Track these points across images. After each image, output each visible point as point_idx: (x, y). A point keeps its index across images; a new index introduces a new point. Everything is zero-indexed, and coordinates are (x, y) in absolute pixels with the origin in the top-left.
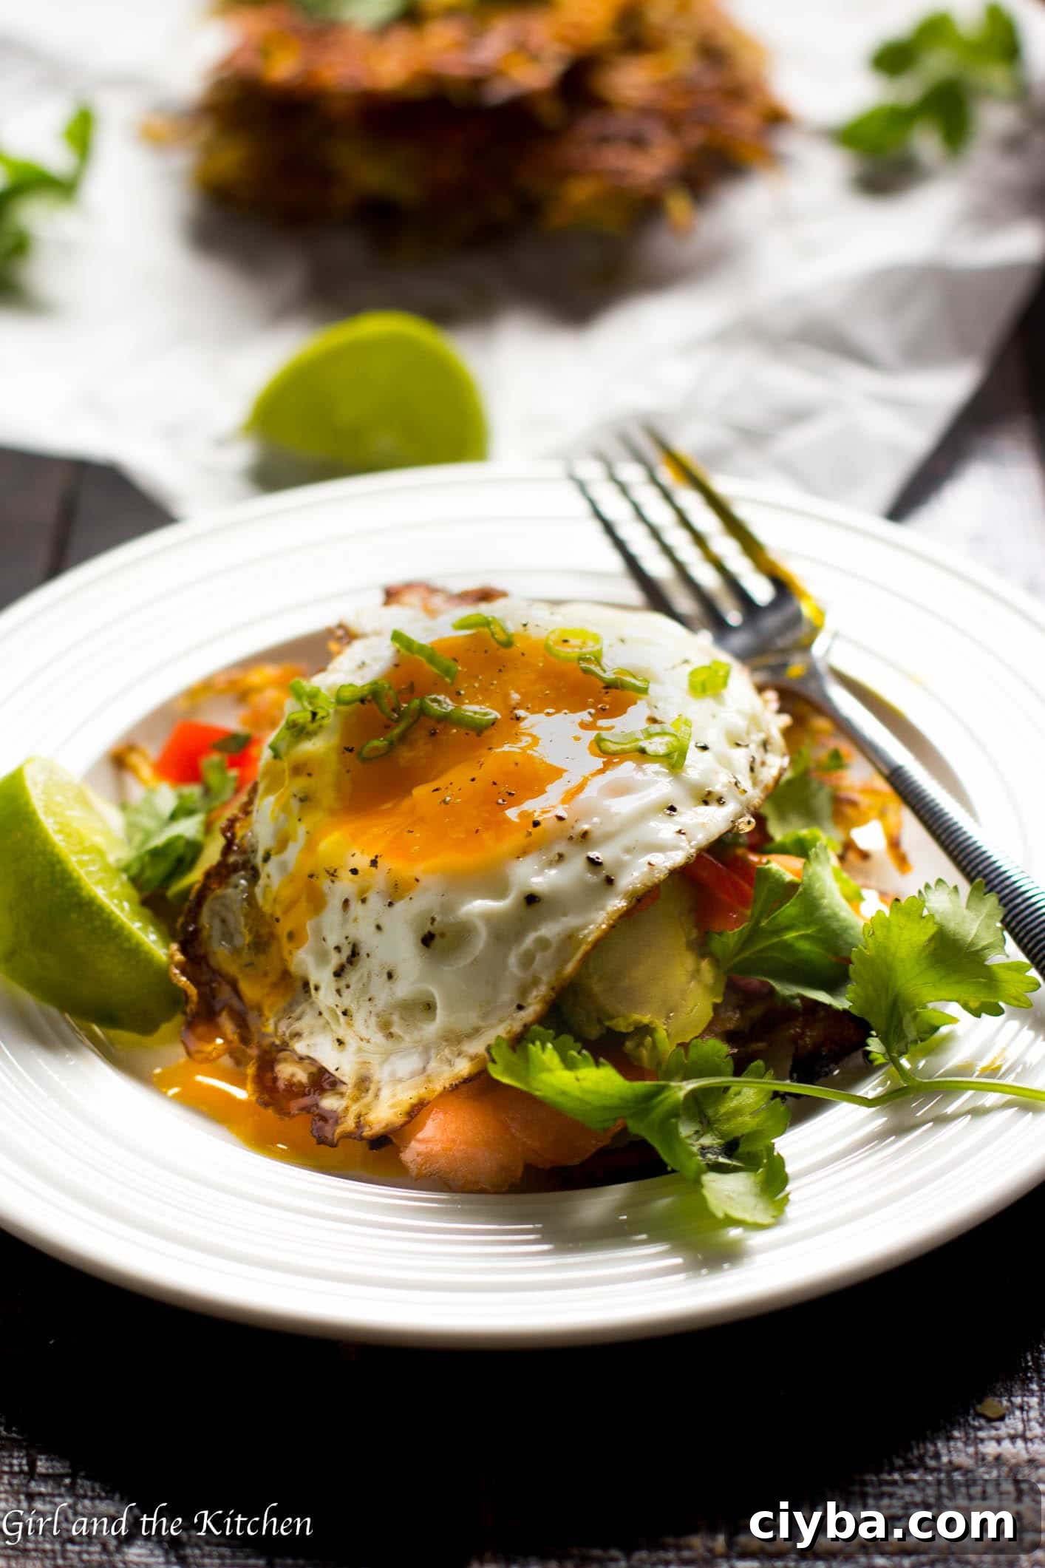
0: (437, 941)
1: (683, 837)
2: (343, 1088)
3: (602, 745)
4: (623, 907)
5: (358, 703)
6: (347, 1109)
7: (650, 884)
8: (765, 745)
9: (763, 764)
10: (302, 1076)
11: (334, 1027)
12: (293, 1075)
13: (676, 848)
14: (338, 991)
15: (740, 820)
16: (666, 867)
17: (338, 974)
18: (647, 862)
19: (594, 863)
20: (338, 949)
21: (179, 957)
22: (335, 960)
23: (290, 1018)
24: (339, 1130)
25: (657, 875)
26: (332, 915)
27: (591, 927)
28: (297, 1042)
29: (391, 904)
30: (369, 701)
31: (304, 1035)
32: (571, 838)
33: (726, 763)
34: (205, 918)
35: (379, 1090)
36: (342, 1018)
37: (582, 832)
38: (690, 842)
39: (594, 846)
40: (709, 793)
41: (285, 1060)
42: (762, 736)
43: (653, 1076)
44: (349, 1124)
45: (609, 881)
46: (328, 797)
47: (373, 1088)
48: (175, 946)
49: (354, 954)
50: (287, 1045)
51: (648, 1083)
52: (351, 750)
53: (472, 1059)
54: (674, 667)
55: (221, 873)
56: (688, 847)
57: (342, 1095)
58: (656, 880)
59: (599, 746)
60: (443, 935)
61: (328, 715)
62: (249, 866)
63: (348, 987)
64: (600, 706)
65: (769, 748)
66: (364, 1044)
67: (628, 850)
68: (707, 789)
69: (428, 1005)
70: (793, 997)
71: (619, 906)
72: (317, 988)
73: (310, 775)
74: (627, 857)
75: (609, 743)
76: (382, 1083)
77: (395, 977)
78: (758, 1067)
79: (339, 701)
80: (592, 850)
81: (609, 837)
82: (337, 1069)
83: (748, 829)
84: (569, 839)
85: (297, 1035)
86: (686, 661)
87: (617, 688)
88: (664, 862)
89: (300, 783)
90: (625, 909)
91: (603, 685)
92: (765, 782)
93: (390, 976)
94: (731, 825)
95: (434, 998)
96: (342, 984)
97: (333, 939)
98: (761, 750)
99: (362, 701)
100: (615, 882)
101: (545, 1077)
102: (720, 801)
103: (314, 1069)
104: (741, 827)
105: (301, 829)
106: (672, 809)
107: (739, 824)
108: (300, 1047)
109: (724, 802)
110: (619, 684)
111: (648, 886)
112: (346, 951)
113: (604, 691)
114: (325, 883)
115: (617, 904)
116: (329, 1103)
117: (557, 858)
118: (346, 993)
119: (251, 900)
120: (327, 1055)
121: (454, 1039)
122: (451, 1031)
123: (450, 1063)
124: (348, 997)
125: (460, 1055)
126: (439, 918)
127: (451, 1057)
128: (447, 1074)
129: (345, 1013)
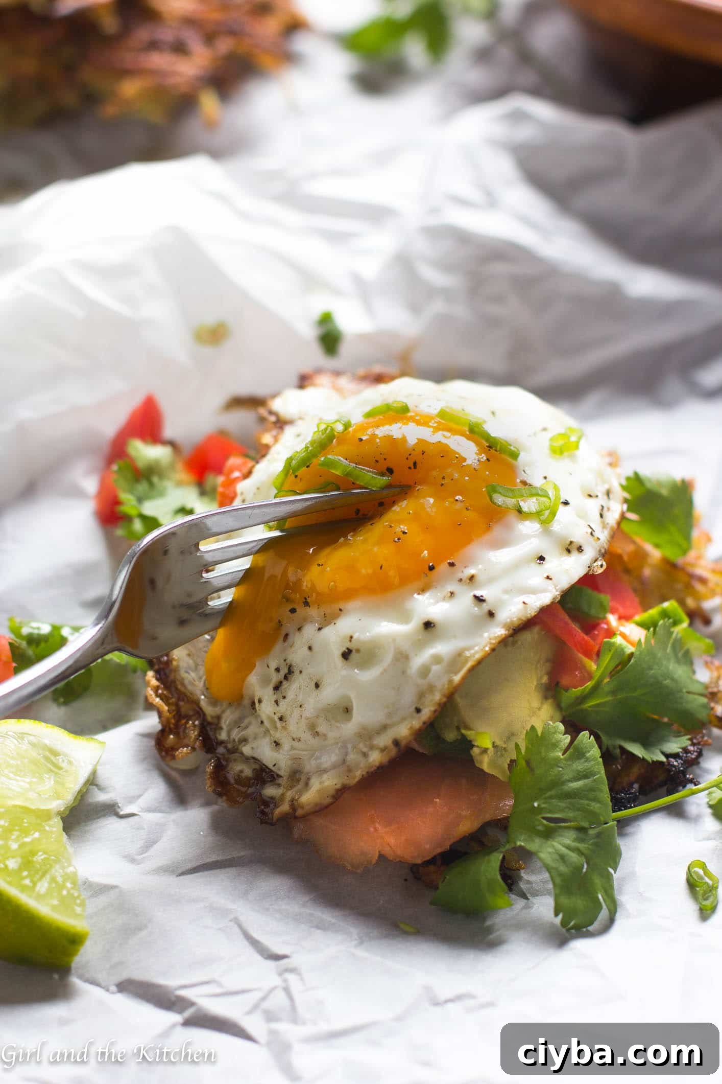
0: (354, 656)
1: (550, 581)
2: (280, 781)
4: (502, 635)
6: (283, 794)
7: (524, 619)
8: (608, 493)
9: (609, 509)
10: (248, 772)
11: (272, 732)
12: (241, 771)
13: (544, 591)
14: (276, 702)
15: (595, 564)
16: (536, 606)
17: (276, 688)
18: (522, 601)
19: (479, 600)
21: (155, 682)
22: (275, 678)
23: (239, 727)
24: (277, 812)
25: (529, 612)
27: (476, 648)
28: (245, 745)
29: (320, 630)
31: (250, 740)
32: (461, 580)
33: (582, 515)
34: (176, 654)
35: (309, 779)
36: (279, 724)
37: (470, 576)
38: (555, 587)
39: (479, 587)
40: (571, 542)
41: (235, 760)
42: (606, 486)
44: (285, 807)
45: (491, 614)
47: (303, 778)
48: (151, 673)
49: (290, 672)
50: (237, 749)
53: (382, 750)
54: (535, 434)
56: (554, 590)
57: (279, 785)
58: (529, 615)
60: (358, 651)
63: (284, 697)
65: (611, 496)
66: (296, 744)
67: (506, 592)
68: (569, 540)
69: (347, 709)
71: (499, 633)
72: (260, 701)
74: (506, 597)
76: (311, 774)
77: (321, 686)
80: (477, 590)
81: (491, 580)
82: (274, 765)
83: (600, 571)
84: (458, 581)
85: (244, 740)
86: (545, 429)
88: (535, 602)
90: (504, 636)
92: (610, 525)
93: (317, 686)
94: (588, 569)
95: (352, 702)
96: (279, 695)
97: (275, 664)
98: (605, 497)
100: (495, 615)
102: (580, 549)
103: (257, 766)
104: (595, 569)
106: (542, 558)
107: (594, 567)
108: (246, 750)
109: (583, 550)
111: (522, 620)
112: (284, 671)
115: (498, 632)
116: (270, 791)
117: (449, 594)
118: (282, 703)
120: (267, 754)
121: (367, 735)
122: (364, 728)
123: (365, 755)
124: (284, 706)
125: (372, 747)
126: (356, 636)
127: (365, 750)
128: (363, 763)
129: (281, 719)
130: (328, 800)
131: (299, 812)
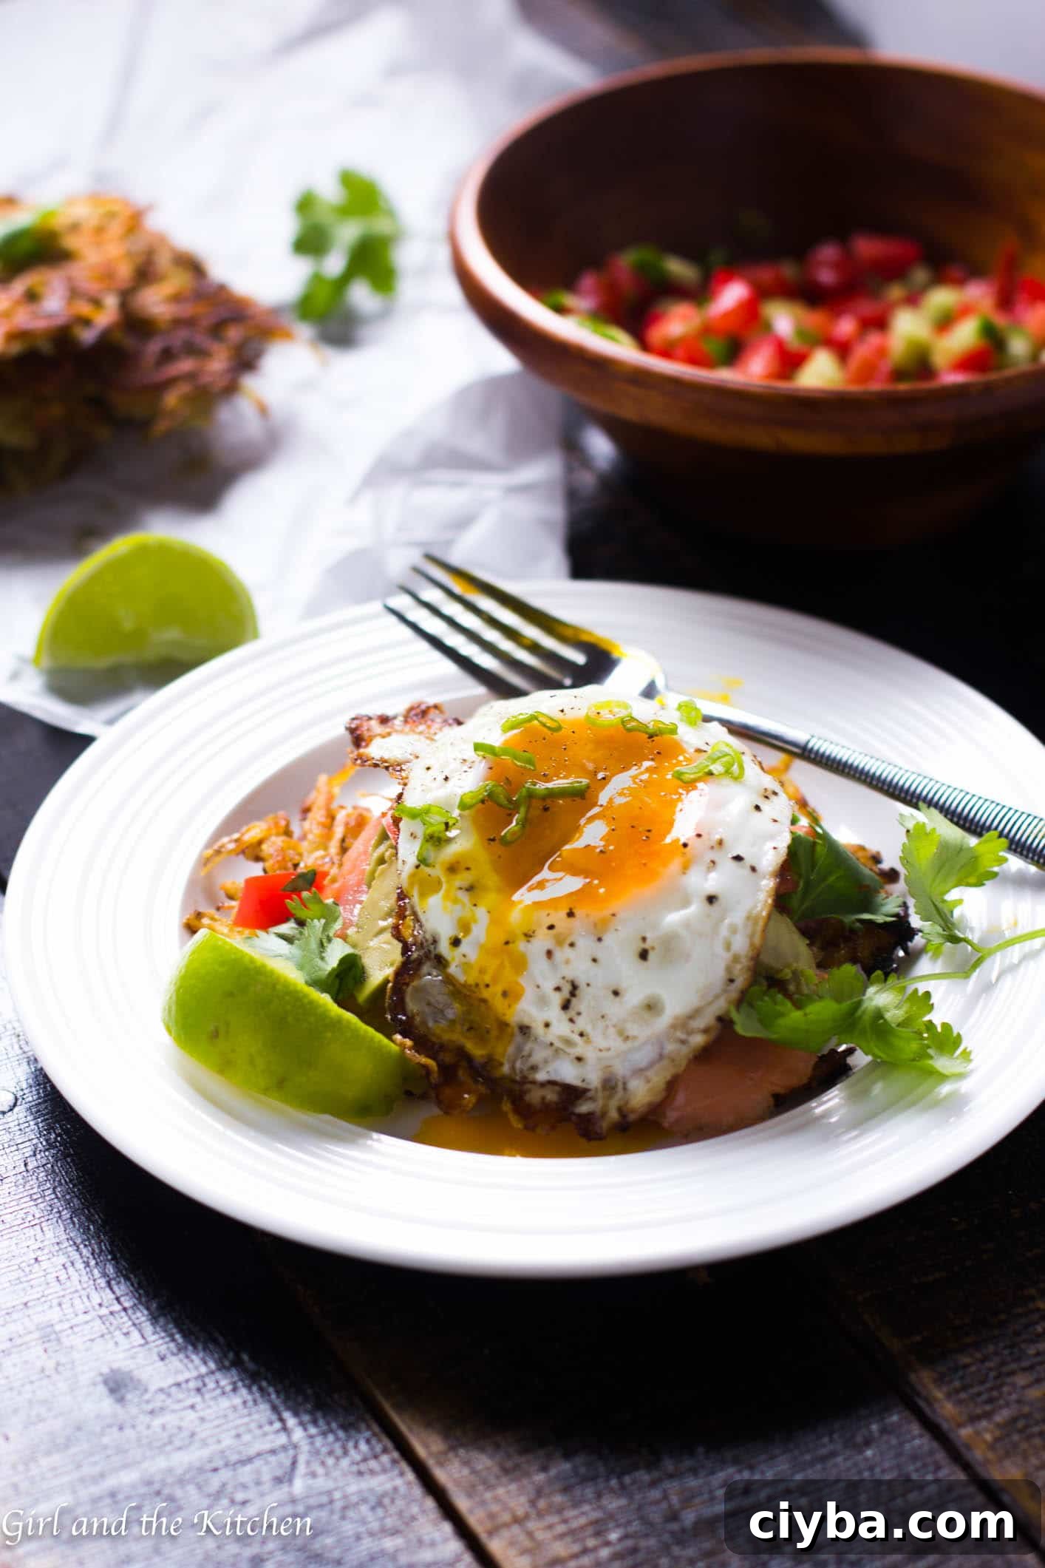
0: (652, 954)
1: (778, 823)
2: (594, 1095)
3: (683, 777)
5: (480, 804)
6: (604, 1106)
10: (551, 1096)
11: (570, 1051)
12: (543, 1098)
13: (780, 832)
14: (571, 1020)
16: (784, 847)
17: (566, 1006)
18: (772, 848)
19: (740, 860)
20: (558, 989)
21: (408, 1042)
22: (557, 999)
23: (522, 1057)
24: (605, 1122)
26: (539, 966)
28: (536, 1073)
29: (600, 940)
30: (487, 801)
31: (541, 1066)
32: (713, 847)
34: (412, 1006)
35: (627, 1085)
36: (578, 1040)
37: (718, 840)
38: (785, 826)
39: (730, 847)
41: (531, 1090)
43: (850, 997)
44: (614, 1115)
45: (754, 868)
46: (492, 880)
47: (621, 1085)
48: (398, 1037)
49: (574, 988)
50: (529, 1079)
51: (849, 1003)
52: (493, 840)
53: (706, 1031)
55: (407, 970)
56: (786, 829)
57: (595, 1099)
58: (783, 857)
59: (681, 780)
60: (656, 947)
61: (457, 821)
62: (432, 956)
63: (579, 1014)
64: (655, 752)
66: (605, 1054)
67: (753, 844)
69: (649, 1006)
70: (853, 923)
72: (546, 1026)
73: (468, 869)
74: (754, 849)
75: (687, 776)
76: (627, 1079)
77: (620, 991)
78: (878, 976)
79: (463, 806)
80: (732, 851)
81: (734, 838)
82: (583, 1081)
84: (711, 849)
85: (534, 1068)
87: (657, 735)
88: (781, 844)
89: (463, 879)
91: (647, 736)
93: (616, 993)
95: (660, 998)
96: (572, 1013)
97: (548, 986)
99: (483, 801)
100: (758, 867)
101: (782, 1022)
103: (558, 1089)
105: (481, 912)
106: (759, 807)
108: (540, 1077)
110: (658, 732)
112: (567, 989)
113: (650, 740)
114: (521, 945)
116: (584, 1108)
117: (711, 864)
118: (577, 1019)
119: (449, 980)
120: (568, 1073)
121: (683, 1023)
122: (676, 1018)
123: (683, 1042)
124: (582, 1023)
125: (690, 1033)
126: (648, 935)
127: (683, 1036)
128: (685, 1050)
129: (581, 1035)
130: (664, 1094)
131: (632, 1117)
